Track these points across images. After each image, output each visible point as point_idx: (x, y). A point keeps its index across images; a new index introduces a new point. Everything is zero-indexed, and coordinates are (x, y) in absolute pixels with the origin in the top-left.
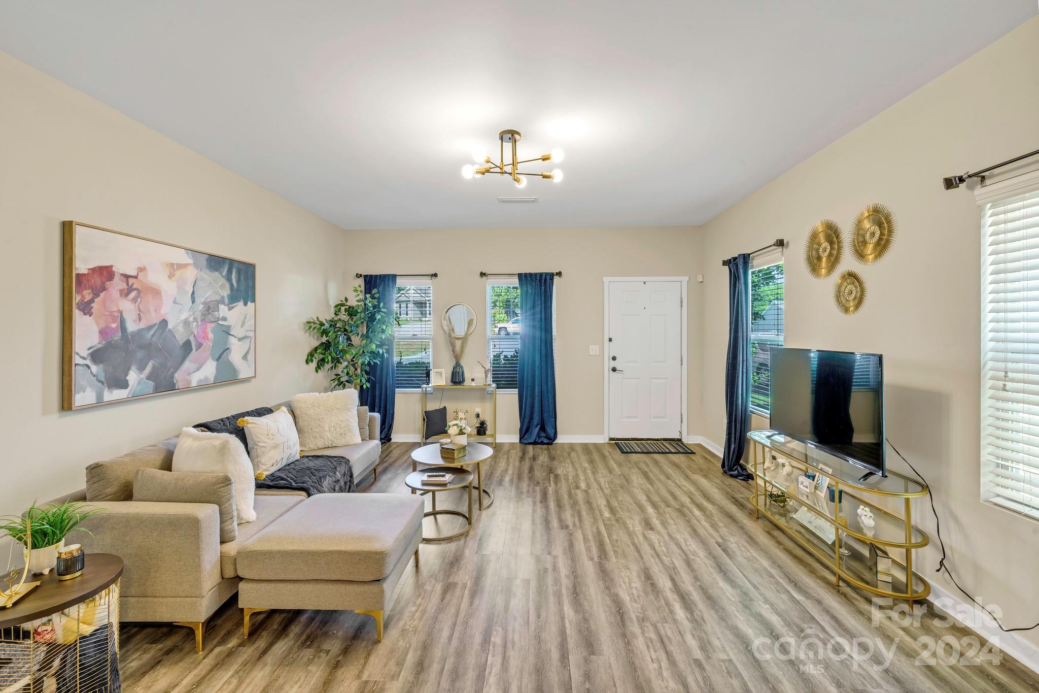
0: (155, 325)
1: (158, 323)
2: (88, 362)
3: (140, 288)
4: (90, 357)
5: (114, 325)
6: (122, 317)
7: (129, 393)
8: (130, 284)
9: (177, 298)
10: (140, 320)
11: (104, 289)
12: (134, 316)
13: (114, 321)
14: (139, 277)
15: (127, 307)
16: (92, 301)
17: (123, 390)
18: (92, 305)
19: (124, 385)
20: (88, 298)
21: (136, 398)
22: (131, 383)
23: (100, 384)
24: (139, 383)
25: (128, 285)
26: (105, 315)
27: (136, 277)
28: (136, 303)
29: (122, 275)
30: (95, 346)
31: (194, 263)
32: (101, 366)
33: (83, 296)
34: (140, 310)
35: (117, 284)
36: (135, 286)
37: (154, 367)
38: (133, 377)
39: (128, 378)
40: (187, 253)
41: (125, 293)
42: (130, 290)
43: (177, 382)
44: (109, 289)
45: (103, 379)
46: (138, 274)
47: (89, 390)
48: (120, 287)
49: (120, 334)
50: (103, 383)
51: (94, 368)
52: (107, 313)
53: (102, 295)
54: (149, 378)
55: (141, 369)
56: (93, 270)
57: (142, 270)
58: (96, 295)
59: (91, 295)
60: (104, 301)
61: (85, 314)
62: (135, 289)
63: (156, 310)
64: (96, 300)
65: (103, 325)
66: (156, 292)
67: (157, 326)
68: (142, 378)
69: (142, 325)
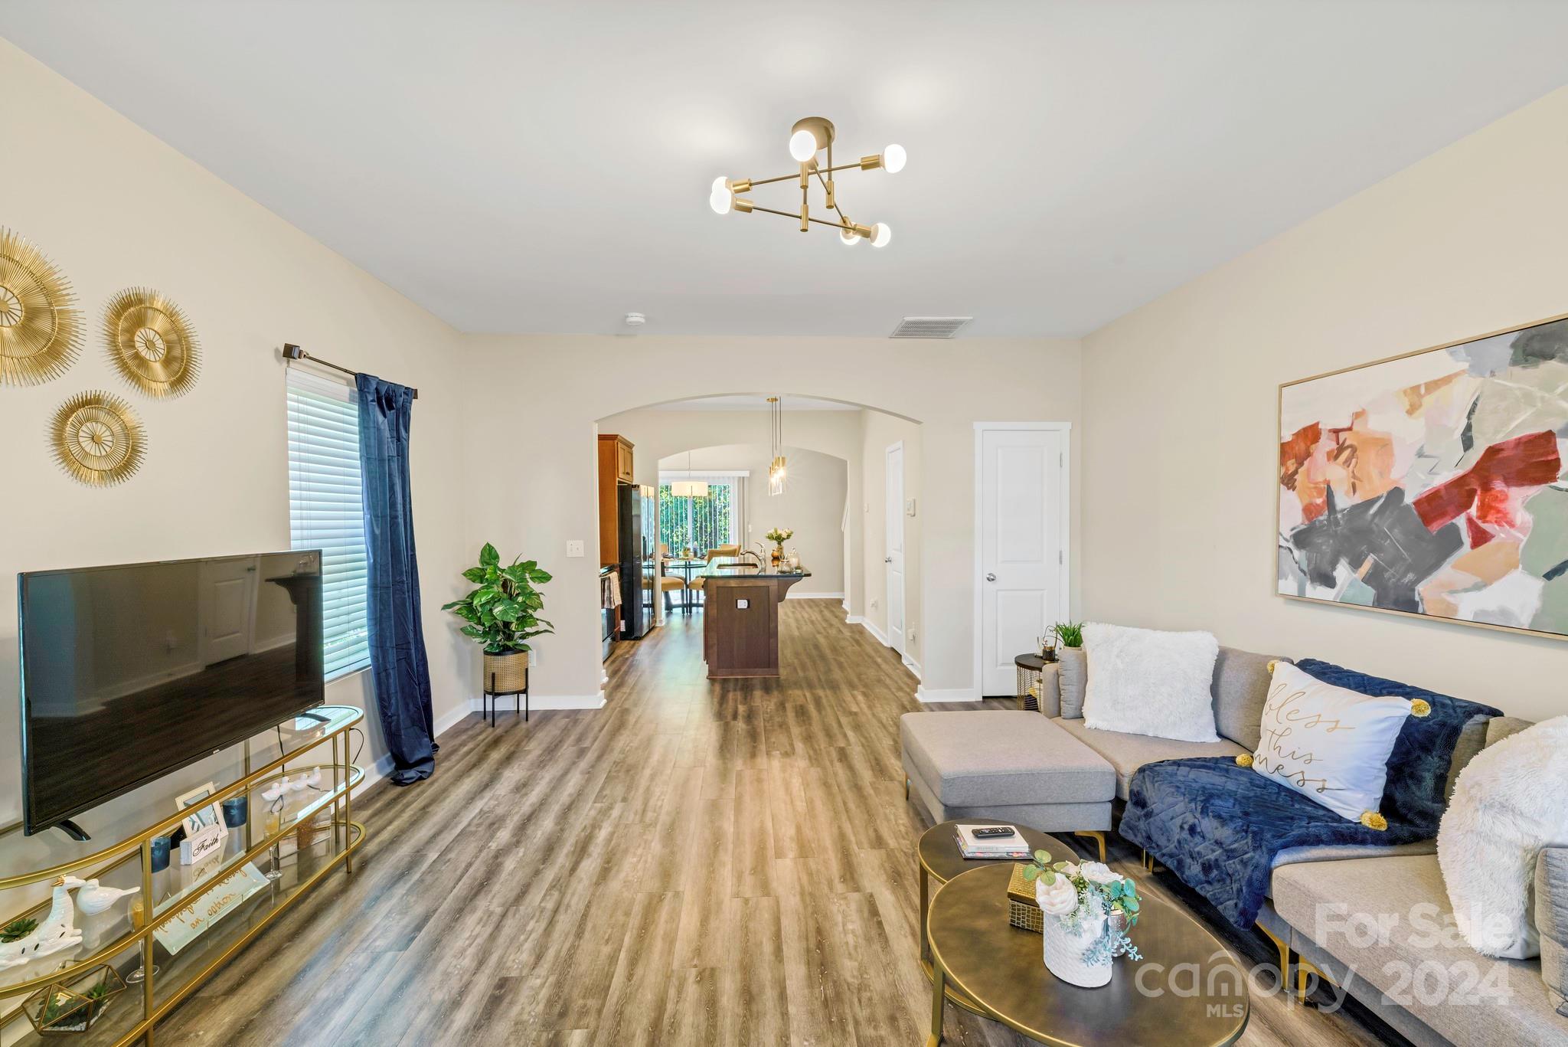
0: (1379, 498)
1: (1385, 495)
2: (1291, 545)
3: (1355, 443)
4: (1292, 540)
5: (1319, 501)
6: (1329, 487)
7: (1337, 595)
8: (1341, 442)
9: (1425, 446)
10: (1354, 492)
11: (1308, 454)
12: (1347, 486)
13: (1320, 495)
14: (1355, 428)
15: (1337, 474)
16: (1296, 472)
17: (1329, 589)
18: (1296, 477)
19: (1329, 581)
20: (1292, 469)
21: (1345, 604)
22: (1339, 582)
23: (1302, 574)
24: (1351, 585)
25: (1338, 444)
26: (1310, 488)
27: (1350, 429)
28: (1348, 466)
29: (1330, 431)
30: (1298, 526)
31: (1470, 366)
32: (1304, 552)
33: (1287, 469)
34: (1354, 476)
35: (1326, 444)
36: (1346, 445)
37: (1376, 565)
38: (1342, 572)
39: (1335, 574)
40: (1451, 354)
41: (1334, 456)
42: (1341, 449)
43: (1422, 600)
44: (1314, 454)
45: (1306, 569)
46: (1352, 424)
47: (1290, 577)
48: (1328, 449)
49: (1327, 512)
50: (1305, 574)
51: (1296, 553)
52: (1312, 485)
53: (1306, 463)
54: (1368, 580)
55: (1356, 564)
56: (1297, 435)
57: (1358, 415)
58: (1301, 464)
59: (1295, 465)
60: (1308, 471)
61: (1289, 489)
62: (1348, 447)
63: (1381, 474)
64: (1300, 470)
65: (1307, 501)
66: (1384, 445)
67: (1382, 500)
68: (1356, 579)
69: (1357, 499)
